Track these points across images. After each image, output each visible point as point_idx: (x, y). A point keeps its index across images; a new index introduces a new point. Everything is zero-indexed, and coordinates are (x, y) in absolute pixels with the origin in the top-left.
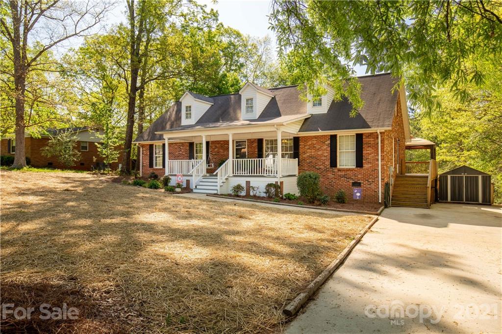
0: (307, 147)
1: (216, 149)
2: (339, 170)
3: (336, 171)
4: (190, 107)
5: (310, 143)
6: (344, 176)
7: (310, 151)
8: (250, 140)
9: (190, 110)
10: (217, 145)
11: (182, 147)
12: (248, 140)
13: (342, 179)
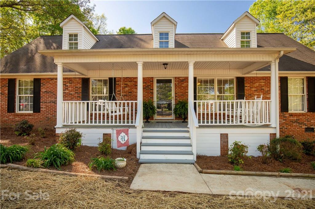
0: (254, 89)
1: (127, 89)
2: (291, 115)
3: (287, 116)
4: (76, 35)
5: (257, 84)
6: (296, 121)
7: (258, 93)
8: (179, 78)
9: (76, 40)
10: (129, 83)
11: (68, 85)
12: (176, 78)
13: (294, 124)
